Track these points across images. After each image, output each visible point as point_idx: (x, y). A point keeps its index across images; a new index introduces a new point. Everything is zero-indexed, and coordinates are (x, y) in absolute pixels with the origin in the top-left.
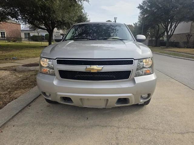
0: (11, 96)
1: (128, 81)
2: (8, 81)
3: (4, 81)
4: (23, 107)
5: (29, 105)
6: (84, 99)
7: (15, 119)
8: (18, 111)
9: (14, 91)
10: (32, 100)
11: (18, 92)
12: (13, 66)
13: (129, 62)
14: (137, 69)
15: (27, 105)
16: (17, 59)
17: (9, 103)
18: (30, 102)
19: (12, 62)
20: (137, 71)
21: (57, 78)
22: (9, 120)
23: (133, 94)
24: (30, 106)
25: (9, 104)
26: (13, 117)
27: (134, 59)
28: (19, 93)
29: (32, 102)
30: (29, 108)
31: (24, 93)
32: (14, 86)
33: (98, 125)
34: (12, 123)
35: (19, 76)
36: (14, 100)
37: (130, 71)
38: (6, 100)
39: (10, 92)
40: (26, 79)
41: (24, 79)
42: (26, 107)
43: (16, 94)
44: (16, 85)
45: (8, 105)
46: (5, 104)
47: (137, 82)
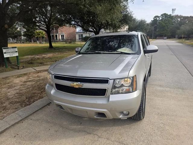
0: (41, 96)
1: (104, 98)
3: (43, 82)
4: (44, 105)
6: (71, 109)
7: (35, 114)
8: (39, 108)
13: (106, 81)
14: (115, 88)
22: (31, 115)
23: (108, 110)
26: (34, 113)
27: (109, 79)
30: (48, 106)
33: (85, 131)
34: (32, 117)
36: (40, 99)
37: (106, 89)
38: (36, 99)
42: (46, 105)
46: (34, 101)
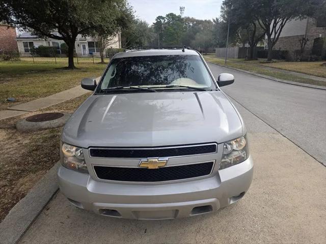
0: (13, 191)
1: (210, 177)
2: (6, 156)
4: (36, 213)
5: (46, 207)
6: (139, 212)
7: (25, 239)
8: (29, 222)
9: (18, 179)
10: (51, 196)
11: (26, 179)
12: (9, 119)
13: (210, 148)
14: (223, 157)
15: (44, 208)
16: (14, 102)
17: (12, 207)
18: (48, 199)
19: (8, 108)
20: (223, 160)
21: (92, 178)
23: (218, 198)
24: (48, 209)
25: (13, 209)
26: (22, 236)
27: (216, 143)
28: (27, 182)
29: (51, 199)
30: (48, 212)
31: (36, 181)
32: (16, 167)
35: (24, 143)
36: (20, 201)
37: (212, 163)
38: (6, 201)
39: (11, 180)
40: (36, 150)
41: (33, 150)
42: (42, 211)
43: (22, 185)
44: (19, 164)
45: (10, 212)
46: (6, 210)
47: (223, 180)
